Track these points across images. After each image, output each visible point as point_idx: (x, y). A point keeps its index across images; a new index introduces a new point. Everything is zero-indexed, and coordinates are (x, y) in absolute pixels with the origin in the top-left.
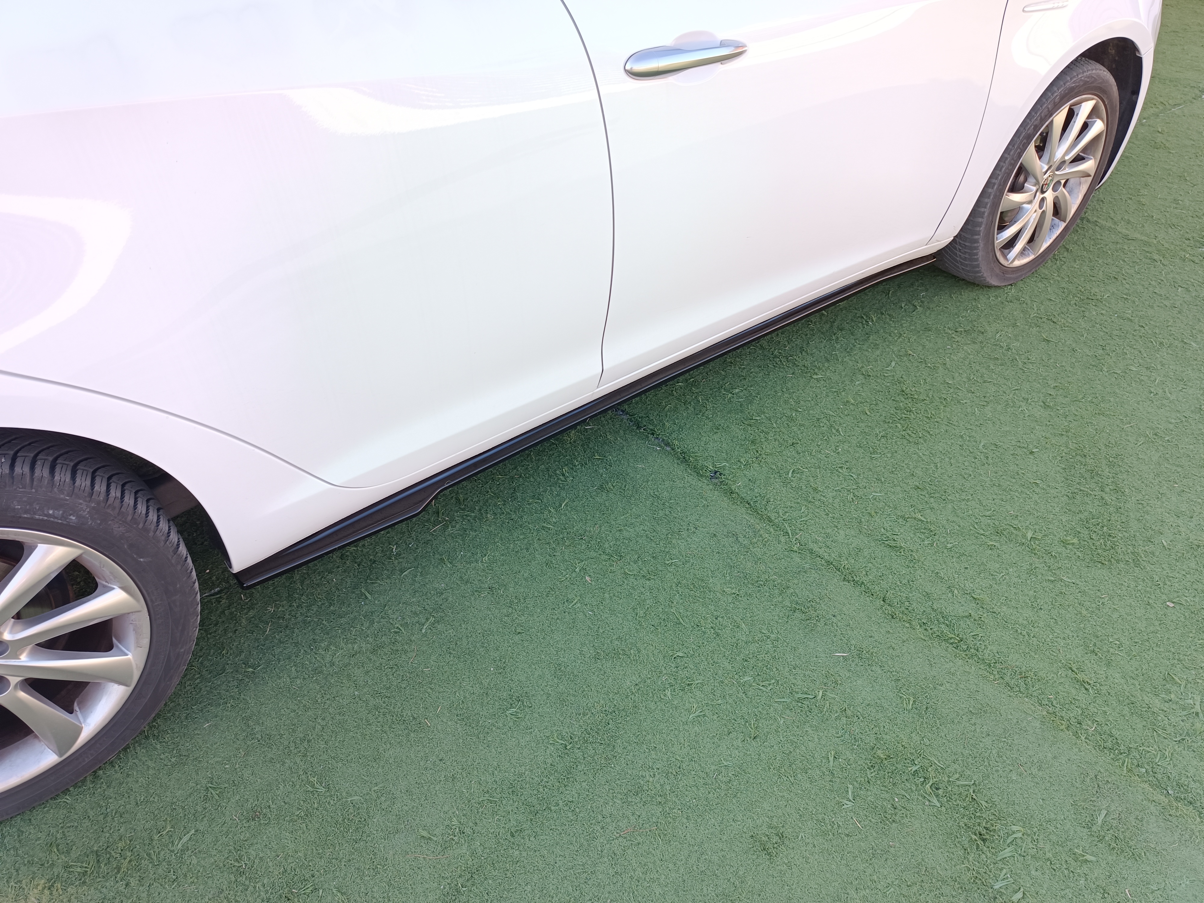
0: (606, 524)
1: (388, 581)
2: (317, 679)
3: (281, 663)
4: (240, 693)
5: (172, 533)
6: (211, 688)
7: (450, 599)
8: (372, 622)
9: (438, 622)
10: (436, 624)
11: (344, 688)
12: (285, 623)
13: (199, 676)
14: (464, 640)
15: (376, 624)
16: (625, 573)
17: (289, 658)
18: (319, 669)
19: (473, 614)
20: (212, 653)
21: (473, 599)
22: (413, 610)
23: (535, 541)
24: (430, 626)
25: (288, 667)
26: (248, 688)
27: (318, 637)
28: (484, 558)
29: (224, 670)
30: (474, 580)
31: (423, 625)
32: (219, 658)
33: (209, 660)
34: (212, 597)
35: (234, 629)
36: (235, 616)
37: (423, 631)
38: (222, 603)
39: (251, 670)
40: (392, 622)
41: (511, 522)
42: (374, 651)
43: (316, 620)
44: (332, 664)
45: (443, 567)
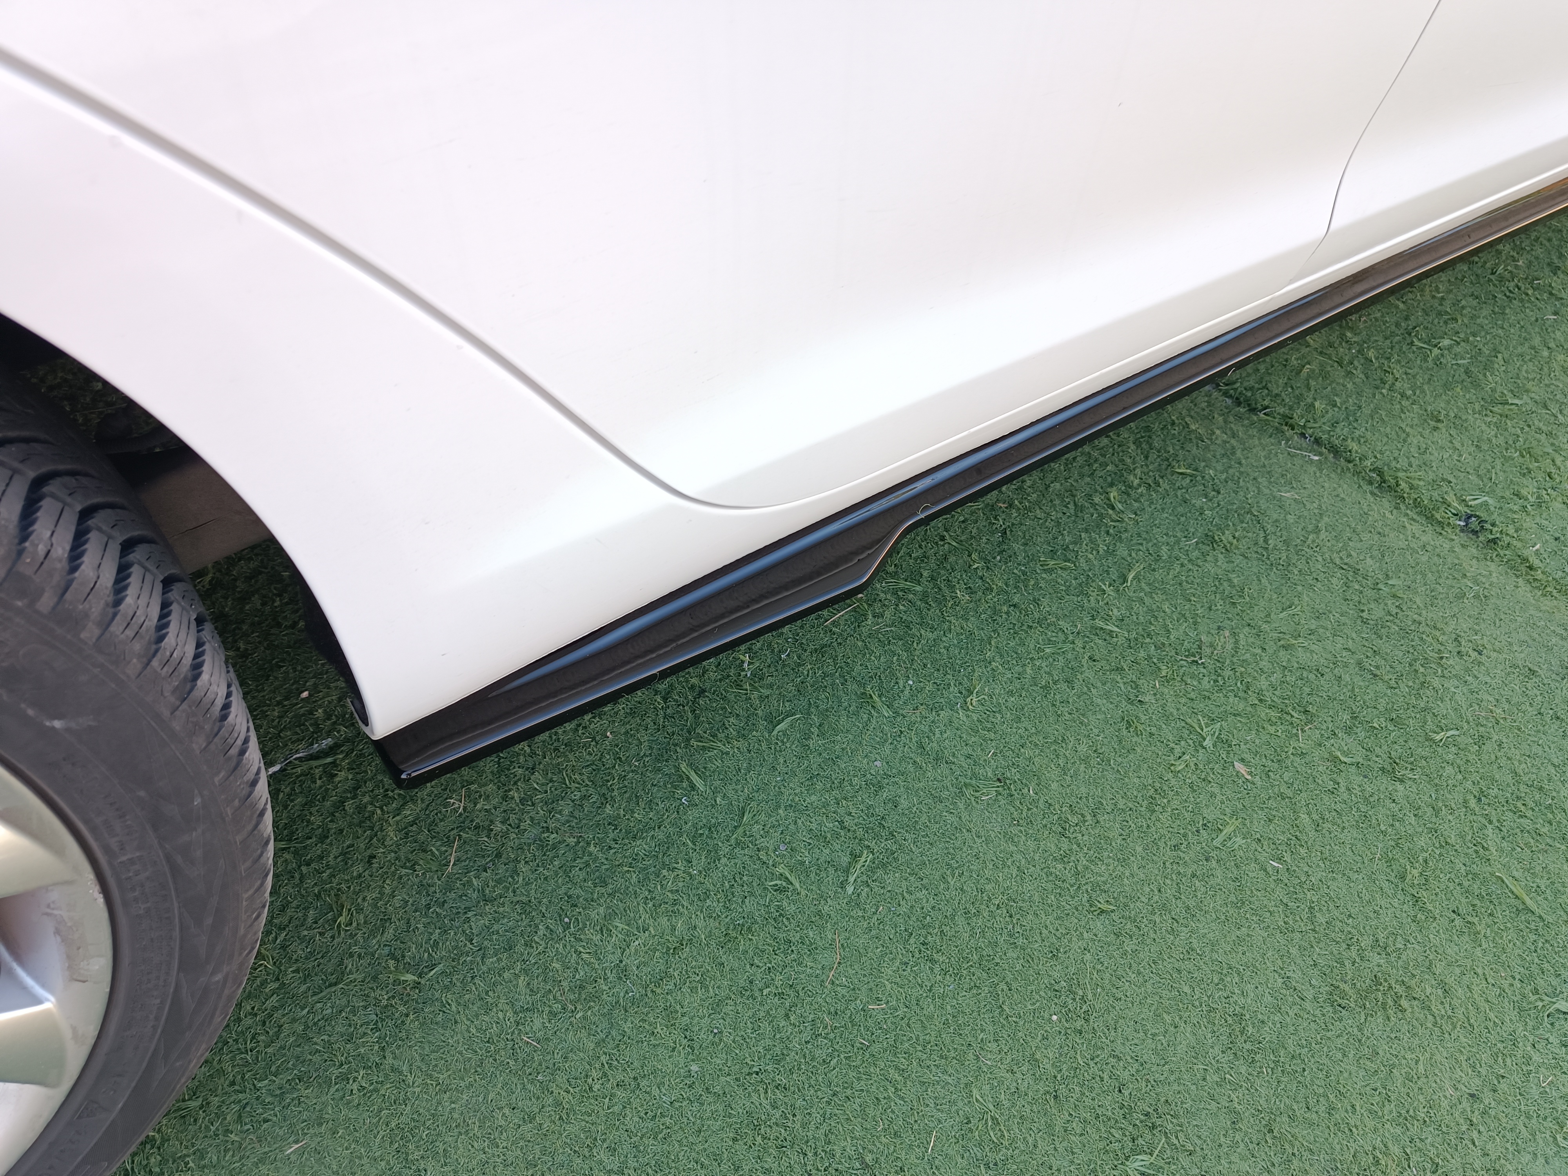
0: (1247, 628)
1: (742, 744)
2: (584, 1018)
3: (489, 961)
4: (383, 1049)
5: (173, 629)
6: (307, 1027)
7: (904, 803)
8: (714, 856)
9: (884, 865)
10: (880, 872)
11: (660, 1050)
12: (492, 845)
13: (276, 985)
14: (960, 920)
15: (724, 860)
16: (1335, 760)
17: (510, 948)
18: (590, 988)
19: (971, 847)
20: (310, 920)
21: (961, 806)
22: (814, 826)
23: (1084, 662)
24: (865, 878)
25: (506, 975)
26: (403, 1034)
27: (578, 891)
28: (969, 699)
29: (341, 973)
30: (954, 755)
31: (847, 871)
32: (328, 935)
33: (302, 939)
34: (314, 763)
35: (369, 852)
36: (369, 818)
37: (850, 889)
38: (337, 779)
39: (410, 977)
40: (765, 859)
41: (1015, 614)
42: (727, 941)
43: (572, 841)
44: (623, 973)
45: (870, 714)
